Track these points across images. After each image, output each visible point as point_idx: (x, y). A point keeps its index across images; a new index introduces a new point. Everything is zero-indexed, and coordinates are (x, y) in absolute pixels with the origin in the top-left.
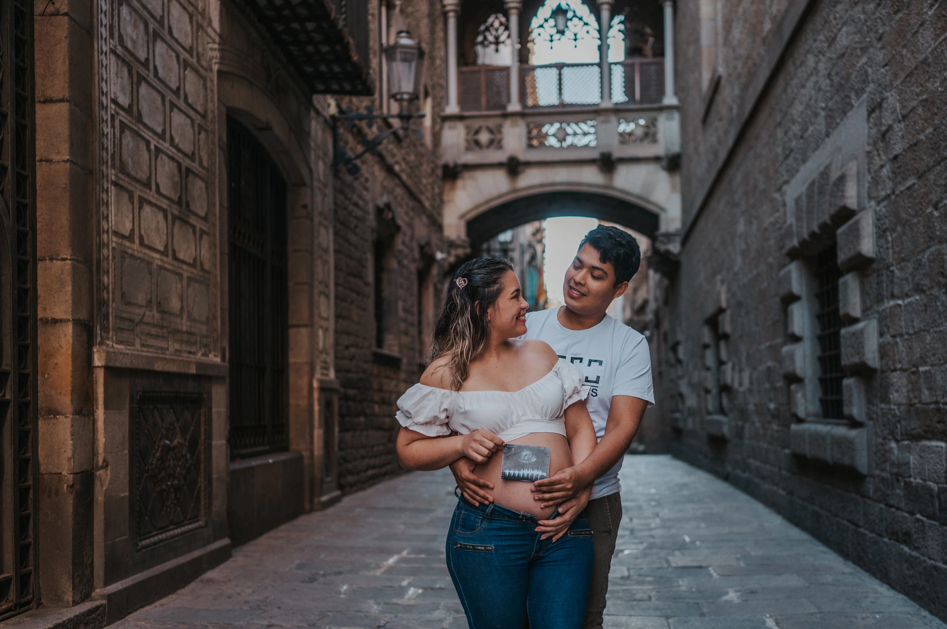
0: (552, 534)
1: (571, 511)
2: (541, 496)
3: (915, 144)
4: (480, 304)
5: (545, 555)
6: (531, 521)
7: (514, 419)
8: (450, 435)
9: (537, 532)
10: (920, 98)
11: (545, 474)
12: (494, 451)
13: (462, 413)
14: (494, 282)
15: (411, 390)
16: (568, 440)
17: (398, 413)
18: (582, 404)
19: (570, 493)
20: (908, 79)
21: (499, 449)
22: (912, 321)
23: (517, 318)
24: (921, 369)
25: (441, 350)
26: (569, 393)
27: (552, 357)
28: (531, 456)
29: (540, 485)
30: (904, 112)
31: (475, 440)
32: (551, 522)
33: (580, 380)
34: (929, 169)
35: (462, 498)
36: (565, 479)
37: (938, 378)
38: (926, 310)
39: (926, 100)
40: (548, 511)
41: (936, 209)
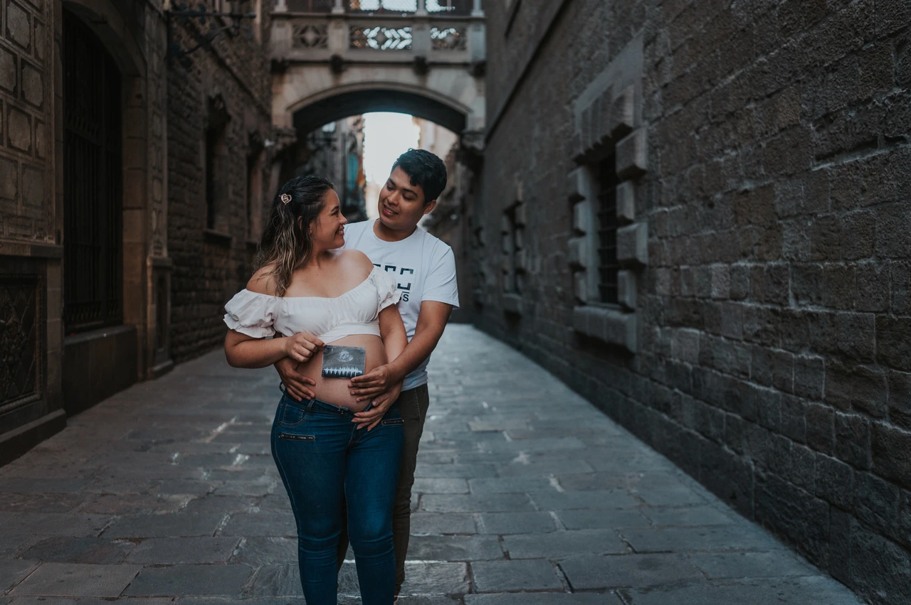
0: (366, 424)
1: (383, 403)
2: (357, 391)
3: (682, 76)
4: (303, 219)
5: (361, 442)
6: (350, 413)
7: (334, 323)
8: (275, 337)
9: (354, 423)
10: (687, 37)
11: (361, 372)
12: (315, 351)
13: (286, 317)
14: (317, 199)
15: (237, 296)
16: (383, 339)
17: (226, 316)
18: (394, 308)
19: (383, 388)
20: (678, 19)
21: (320, 350)
22: (676, 226)
23: (336, 232)
24: (682, 267)
25: (267, 259)
26: (383, 297)
27: (367, 265)
28: (348, 356)
29: (356, 381)
30: (674, 48)
31: (297, 342)
32: (366, 414)
33: (392, 286)
34: (693, 98)
35: (286, 392)
36: (378, 376)
37: (695, 276)
38: (687, 218)
39: (691, 39)
40: (363, 404)
41: (697, 132)
